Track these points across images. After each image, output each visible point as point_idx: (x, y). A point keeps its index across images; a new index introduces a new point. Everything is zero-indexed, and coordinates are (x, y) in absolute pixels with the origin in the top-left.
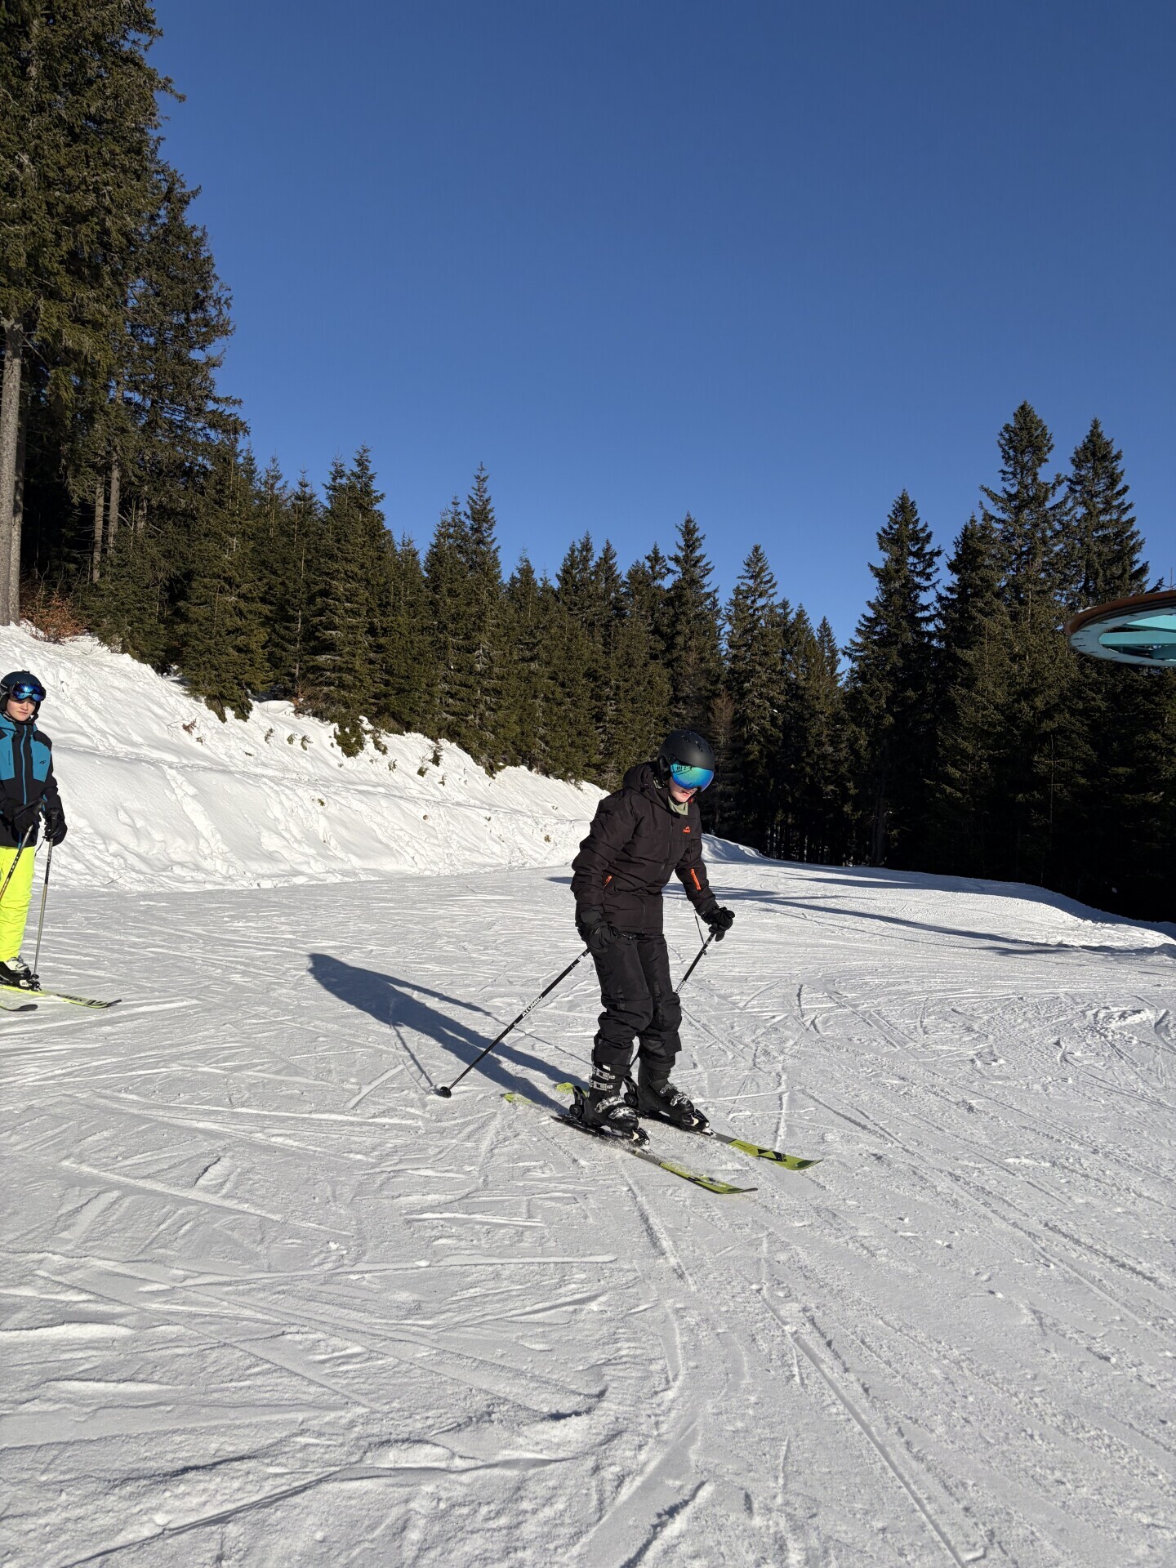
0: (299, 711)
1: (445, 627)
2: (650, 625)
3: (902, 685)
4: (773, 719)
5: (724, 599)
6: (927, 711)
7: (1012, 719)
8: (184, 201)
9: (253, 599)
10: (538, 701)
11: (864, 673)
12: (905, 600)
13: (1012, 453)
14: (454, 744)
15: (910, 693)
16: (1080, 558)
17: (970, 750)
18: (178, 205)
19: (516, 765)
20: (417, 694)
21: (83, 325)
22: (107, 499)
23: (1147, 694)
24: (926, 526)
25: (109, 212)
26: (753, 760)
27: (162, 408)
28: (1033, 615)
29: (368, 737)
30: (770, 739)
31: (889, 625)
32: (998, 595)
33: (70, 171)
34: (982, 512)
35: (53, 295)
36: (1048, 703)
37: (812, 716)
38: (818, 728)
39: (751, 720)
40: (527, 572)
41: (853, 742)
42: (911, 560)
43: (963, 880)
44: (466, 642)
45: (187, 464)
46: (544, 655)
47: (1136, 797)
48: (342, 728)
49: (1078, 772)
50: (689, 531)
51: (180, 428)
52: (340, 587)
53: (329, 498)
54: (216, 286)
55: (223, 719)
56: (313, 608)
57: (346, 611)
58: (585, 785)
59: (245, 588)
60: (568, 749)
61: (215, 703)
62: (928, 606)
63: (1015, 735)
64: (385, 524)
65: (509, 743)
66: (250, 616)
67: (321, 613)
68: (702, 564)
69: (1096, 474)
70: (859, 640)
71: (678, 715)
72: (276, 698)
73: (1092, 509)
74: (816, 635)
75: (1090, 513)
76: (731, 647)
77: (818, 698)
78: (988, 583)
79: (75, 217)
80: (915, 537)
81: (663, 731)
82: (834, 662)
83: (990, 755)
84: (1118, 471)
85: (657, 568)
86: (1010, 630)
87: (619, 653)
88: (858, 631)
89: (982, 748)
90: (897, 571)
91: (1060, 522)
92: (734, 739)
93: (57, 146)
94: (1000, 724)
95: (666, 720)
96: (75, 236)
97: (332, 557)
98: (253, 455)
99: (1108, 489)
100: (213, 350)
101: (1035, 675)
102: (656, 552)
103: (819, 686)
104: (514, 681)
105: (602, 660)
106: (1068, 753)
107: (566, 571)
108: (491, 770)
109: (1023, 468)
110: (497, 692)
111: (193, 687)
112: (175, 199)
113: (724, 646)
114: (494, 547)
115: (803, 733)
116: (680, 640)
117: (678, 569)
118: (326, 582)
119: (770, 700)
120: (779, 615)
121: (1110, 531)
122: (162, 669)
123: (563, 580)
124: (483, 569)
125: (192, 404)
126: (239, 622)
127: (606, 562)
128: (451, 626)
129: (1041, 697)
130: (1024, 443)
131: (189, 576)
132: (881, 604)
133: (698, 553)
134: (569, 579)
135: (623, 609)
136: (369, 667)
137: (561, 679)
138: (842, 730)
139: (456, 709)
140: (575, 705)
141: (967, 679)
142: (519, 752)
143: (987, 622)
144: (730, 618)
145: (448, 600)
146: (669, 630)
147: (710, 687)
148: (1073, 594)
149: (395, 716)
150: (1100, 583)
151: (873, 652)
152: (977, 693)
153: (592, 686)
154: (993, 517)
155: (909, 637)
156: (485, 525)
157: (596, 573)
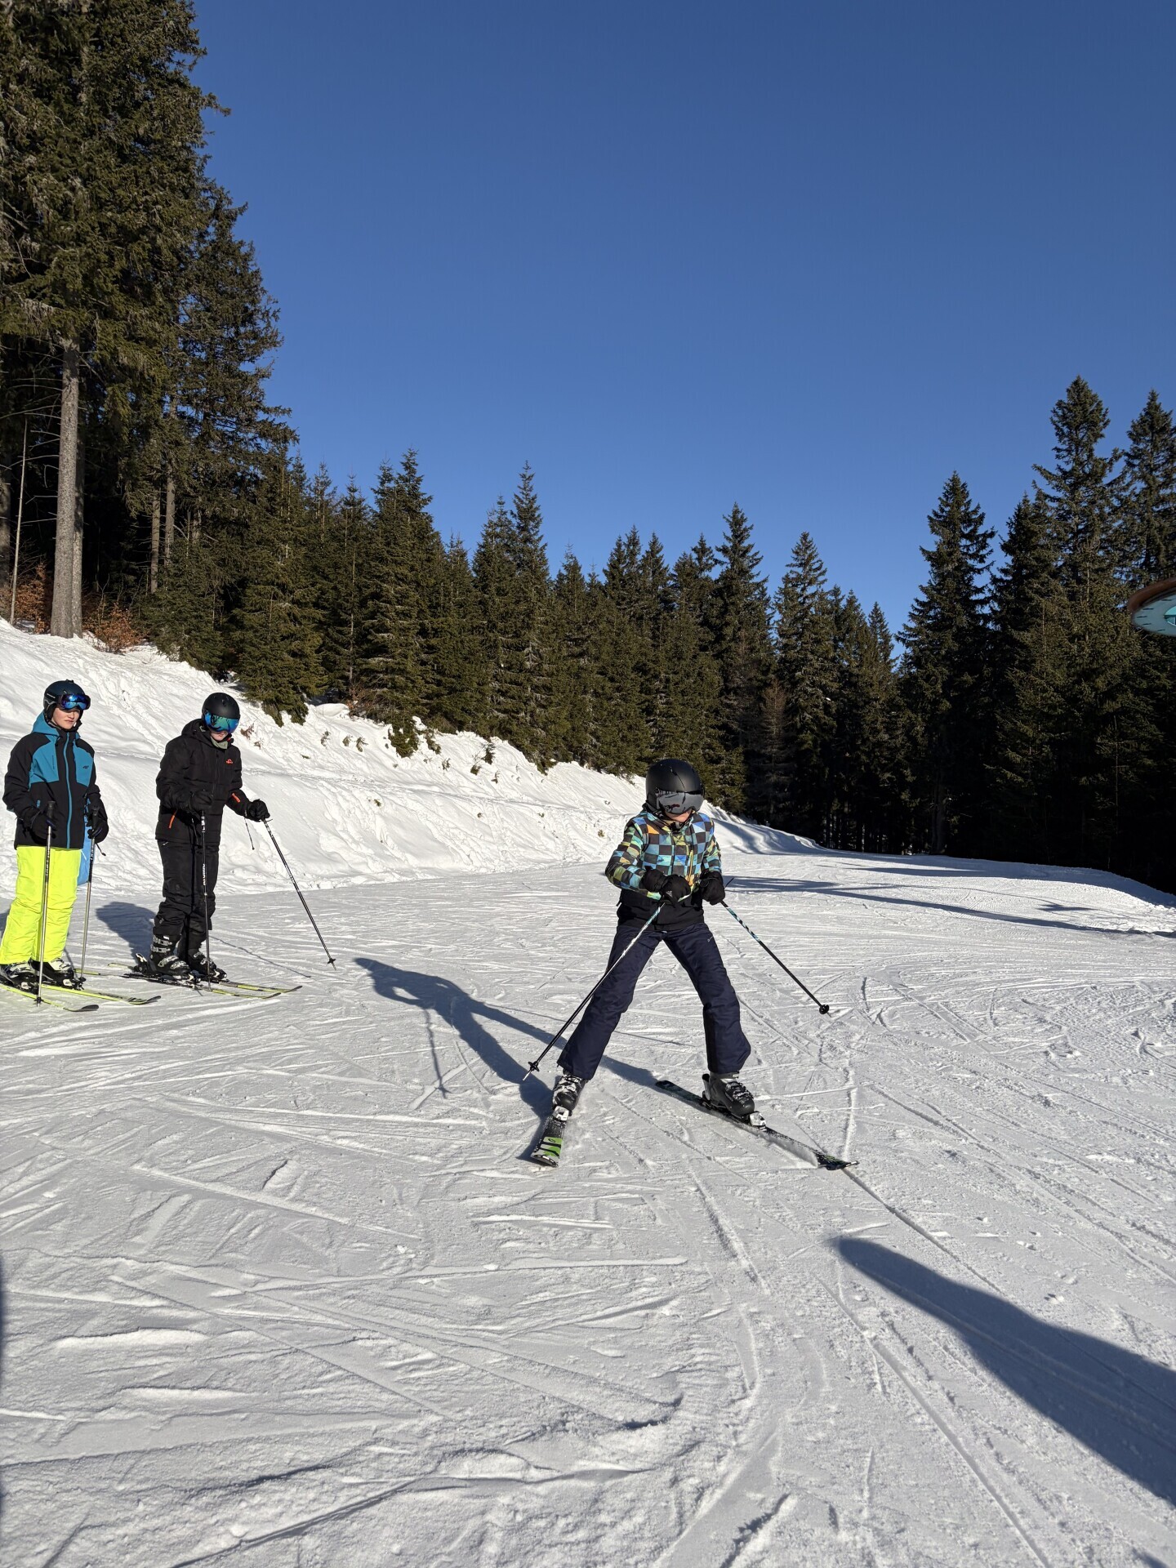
0: (353, 713)
1: (495, 626)
2: (699, 616)
3: (958, 669)
4: (827, 707)
5: (773, 589)
6: (985, 695)
7: (1073, 700)
8: (231, 218)
9: (306, 604)
10: (588, 697)
11: (918, 658)
12: (959, 583)
13: (1066, 429)
14: (506, 742)
15: (967, 677)
16: (1141, 534)
17: (1030, 733)
18: (226, 221)
19: (567, 761)
20: (469, 694)
21: (137, 342)
22: (163, 511)
24: (978, 507)
25: (159, 230)
26: (807, 749)
27: (214, 421)
28: (1091, 594)
29: (421, 737)
30: (823, 728)
31: (943, 609)
32: (1055, 575)
33: (120, 192)
34: (1035, 491)
35: (108, 314)
36: (1109, 683)
37: (866, 703)
38: (873, 716)
39: (804, 709)
40: (574, 568)
41: (909, 728)
42: (964, 542)
44: (516, 640)
45: (239, 474)
46: (593, 651)
48: (396, 729)
49: (1145, 753)
50: (736, 522)
51: (232, 438)
52: (390, 590)
53: (378, 502)
54: (264, 299)
55: (279, 722)
56: (366, 612)
57: (397, 613)
59: (298, 593)
60: (620, 744)
61: (272, 707)
62: (983, 588)
63: (1077, 717)
64: (433, 525)
65: (560, 739)
66: (303, 622)
67: (372, 616)
68: (750, 554)
69: (1155, 447)
70: (913, 625)
71: (729, 706)
72: (331, 701)
73: (1151, 482)
74: (868, 621)
75: (1150, 487)
76: (781, 636)
77: (871, 685)
78: (1044, 564)
79: (127, 236)
80: (967, 520)
81: (714, 722)
82: (886, 648)
83: (1051, 738)
85: (704, 559)
86: (1068, 610)
87: (668, 645)
88: (912, 616)
89: (1042, 731)
90: (950, 554)
91: (1118, 498)
92: (786, 729)
93: (108, 167)
94: (1061, 706)
95: (717, 712)
96: (127, 255)
97: (382, 560)
98: (302, 463)
99: (1167, 461)
100: (262, 362)
101: (1096, 655)
102: (702, 543)
103: (873, 673)
104: (563, 678)
105: (651, 654)
106: (1133, 733)
107: (613, 566)
108: (543, 766)
109: (1078, 443)
110: (547, 689)
111: (250, 693)
112: (223, 217)
113: (774, 635)
114: (541, 545)
115: (857, 722)
116: (729, 631)
117: (726, 560)
118: (377, 585)
119: (823, 687)
120: (831, 602)
121: (1171, 505)
122: (219, 676)
123: (610, 575)
124: (530, 567)
125: (243, 415)
126: (293, 627)
127: (653, 556)
128: (500, 625)
129: (1102, 678)
130: (1078, 419)
131: (243, 583)
132: (934, 588)
133: (746, 544)
134: (616, 573)
135: (671, 602)
136: (421, 667)
137: (610, 674)
138: (898, 716)
139: (508, 707)
140: (624, 700)
141: (1025, 661)
142: (570, 748)
143: (1044, 603)
144: (779, 607)
145: (497, 599)
146: (718, 622)
147: (761, 677)
148: (1134, 571)
149: (447, 716)
150: (1162, 558)
151: (928, 636)
152: (1036, 675)
153: (642, 680)
154: (1047, 496)
155: (963, 620)
156: (532, 523)
157: (643, 567)
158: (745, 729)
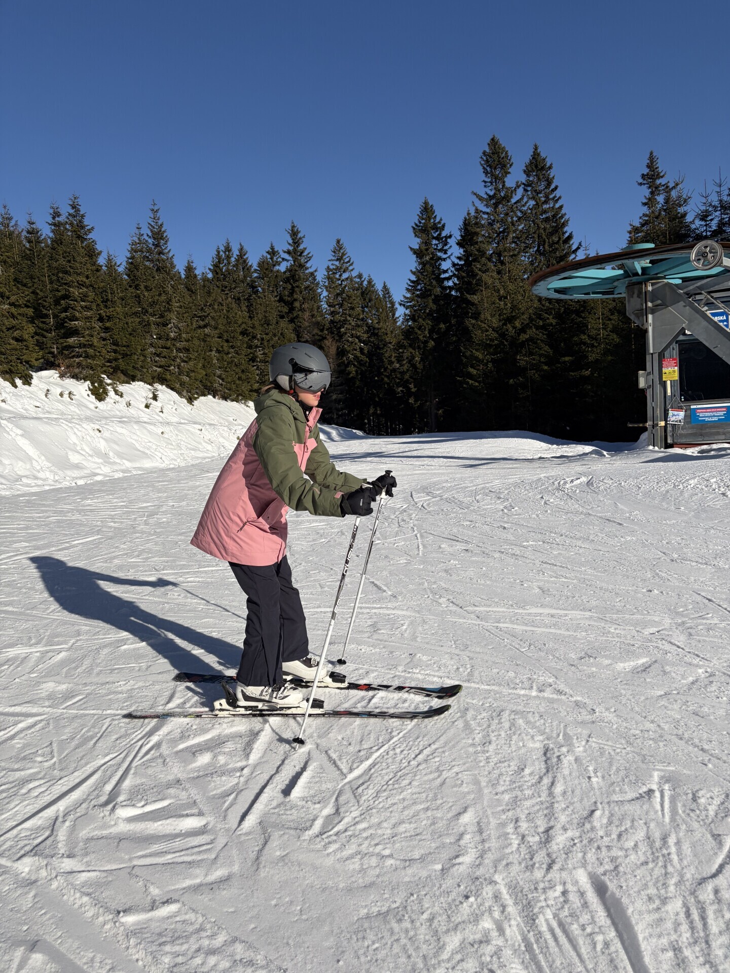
0: (62, 376)
1: (147, 311)
2: (276, 296)
3: (437, 321)
4: (361, 350)
5: (320, 276)
6: (453, 335)
7: (503, 335)
9: (20, 306)
10: (214, 353)
11: (414, 316)
12: (433, 268)
13: (488, 169)
14: (164, 386)
15: (442, 326)
16: (534, 233)
17: (481, 357)
19: (204, 395)
20: (136, 357)
23: (578, 313)
24: (441, 220)
26: (353, 377)
28: (509, 271)
29: (109, 388)
30: (360, 362)
31: (425, 284)
32: (489, 259)
34: (474, 208)
36: (522, 323)
37: (385, 345)
38: (389, 353)
39: (348, 352)
40: (189, 269)
41: (411, 360)
42: (434, 242)
44: (162, 319)
46: (213, 323)
47: (576, 373)
48: (93, 384)
49: (543, 363)
50: (294, 233)
52: (75, 292)
53: (53, 231)
55: (15, 386)
56: (60, 308)
57: (82, 307)
59: (13, 299)
60: (238, 382)
61: (7, 376)
62: (447, 270)
63: (505, 345)
64: (96, 246)
65: (198, 382)
66: (19, 317)
67: (65, 310)
68: (305, 254)
69: (539, 179)
70: (408, 295)
72: (46, 369)
73: (538, 201)
74: (381, 293)
75: (537, 204)
76: (329, 306)
77: (387, 334)
78: (482, 253)
80: (435, 227)
82: (393, 310)
83: (492, 359)
84: (551, 177)
85: (275, 258)
86: (497, 281)
87: (260, 316)
88: (407, 289)
89: (487, 354)
90: (427, 250)
91: (521, 211)
92: (339, 365)
94: (496, 339)
97: (66, 272)
99: (546, 188)
101: (514, 307)
102: (272, 248)
103: (386, 326)
104: (196, 342)
105: (250, 323)
106: (536, 352)
107: (216, 266)
108: (190, 400)
109: (496, 178)
110: (187, 350)
113: (325, 306)
114: (170, 255)
115: (380, 357)
116: (297, 304)
117: (290, 258)
118: (65, 289)
119: (358, 337)
120: (356, 283)
121: (549, 214)
123: (214, 272)
124: (165, 271)
126: (14, 322)
127: (242, 258)
128: (150, 310)
129: (518, 320)
130: (496, 163)
132: (419, 271)
133: (301, 247)
134: (218, 271)
135: (256, 287)
136: (103, 342)
137: (225, 337)
138: (403, 352)
139: (162, 364)
140: (237, 353)
141: (475, 313)
142: (206, 387)
143: (484, 277)
144: (326, 287)
145: (146, 294)
146: (289, 299)
147: (320, 333)
148: (532, 255)
149: (125, 373)
150: (547, 247)
151: (418, 302)
152: (481, 321)
153: (246, 339)
154: (481, 211)
155: (438, 290)
156: (162, 241)
157: (236, 266)
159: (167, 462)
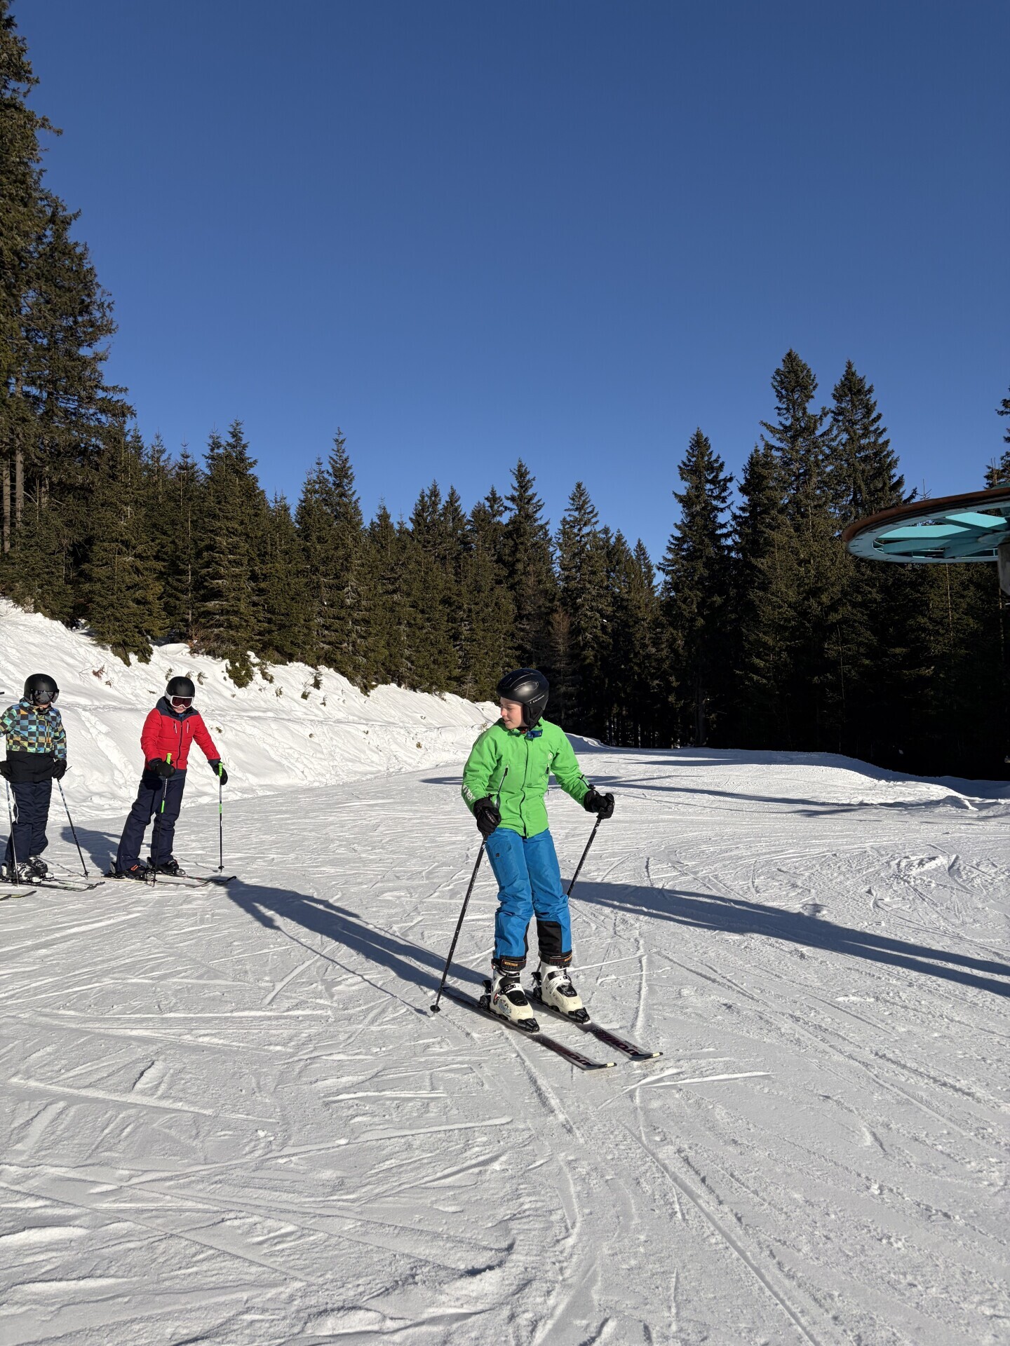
0: (194, 651)
1: (317, 570)
2: (494, 555)
3: (709, 592)
4: (604, 628)
5: (554, 530)
6: (731, 612)
7: (803, 614)
8: (66, 222)
9: (148, 558)
10: (402, 627)
11: (677, 584)
12: (706, 520)
13: (784, 392)
14: (332, 670)
15: (716, 598)
16: (848, 476)
17: (771, 643)
18: (62, 226)
19: (386, 683)
20: (297, 629)
22: (13, 479)
23: (914, 585)
24: (719, 457)
25: (1, 234)
26: (590, 664)
27: (57, 399)
28: (813, 526)
29: (256, 669)
30: (603, 646)
31: (694, 542)
32: (783, 511)
34: (763, 443)
36: (832, 598)
37: (636, 623)
38: (642, 633)
39: (585, 630)
40: (384, 517)
41: (672, 642)
42: (708, 486)
43: (776, 754)
44: (336, 581)
45: (83, 445)
46: (405, 588)
47: (911, 672)
48: (232, 663)
49: (863, 655)
50: (521, 474)
51: (74, 414)
52: (223, 542)
53: (209, 466)
54: (98, 292)
55: (128, 663)
56: (201, 562)
57: (230, 562)
58: (447, 695)
59: (140, 548)
60: (432, 666)
61: (120, 649)
62: (725, 524)
63: (807, 628)
64: (259, 484)
65: (379, 665)
66: (146, 573)
67: (207, 565)
68: (534, 501)
69: (853, 405)
70: (670, 556)
71: (523, 630)
72: (173, 641)
73: (852, 434)
74: (634, 554)
75: (851, 439)
76: (563, 569)
77: (639, 608)
78: (773, 502)
80: (710, 468)
81: (511, 644)
82: (650, 577)
83: (788, 646)
84: (872, 402)
85: (496, 506)
86: (795, 540)
87: (469, 581)
88: (669, 549)
89: (780, 640)
90: (698, 497)
91: (829, 447)
92: (572, 647)
94: (794, 619)
95: (513, 635)
97: (215, 517)
98: (140, 434)
99: (864, 417)
100: (100, 346)
101: (820, 575)
102: (493, 493)
103: (639, 597)
104: (380, 612)
105: (455, 588)
106: (853, 639)
107: (418, 515)
108: (366, 689)
109: (794, 403)
110: (366, 622)
111: (100, 637)
112: (59, 222)
113: (557, 569)
114: (354, 498)
115: (629, 638)
116: (520, 566)
117: (514, 507)
118: (211, 538)
119: (600, 611)
120: (601, 539)
121: (870, 452)
122: (71, 624)
123: (416, 522)
124: (346, 518)
125: (83, 394)
126: (136, 578)
127: (452, 505)
128: (322, 568)
129: (826, 594)
130: (793, 384)
131: (90, 541)
132: (686, 525)
133: (530, 492)
134: (421, 521)
135: (469, 543)
136: (252, 608)
137: (421, 607)
138: (662, 632)
139: (333, 639)
140: (434, 628)
141: (763, 583)
142: (388, 671)
143: (775, 535)
144: (560, 545)
145: (318, 547)
146: (510, 559)
147: (548, 604)
148: (845, 507)
149: (278, 649)
150: (866, 496)
151: (683, 566)
152: (772, 594)
153: (448, 610)
154: (773, 447)
155: (711, 551)
156: (345, 480)
157: (444, 514)
158: (537, 649)
159: (311, 778)
